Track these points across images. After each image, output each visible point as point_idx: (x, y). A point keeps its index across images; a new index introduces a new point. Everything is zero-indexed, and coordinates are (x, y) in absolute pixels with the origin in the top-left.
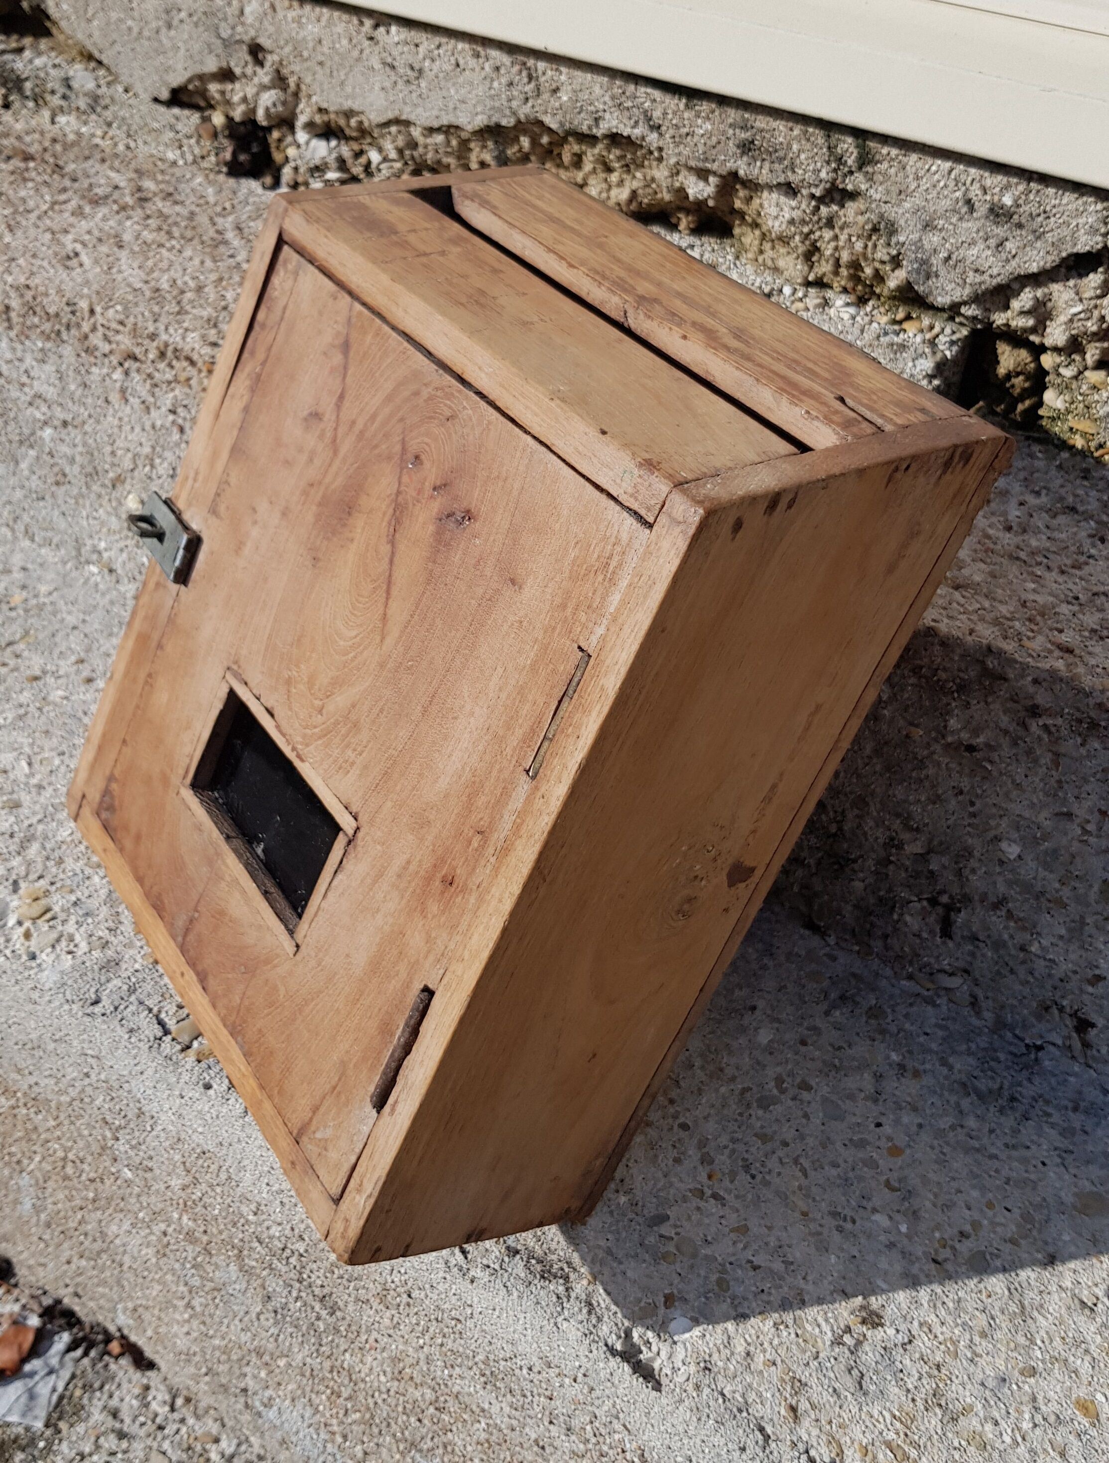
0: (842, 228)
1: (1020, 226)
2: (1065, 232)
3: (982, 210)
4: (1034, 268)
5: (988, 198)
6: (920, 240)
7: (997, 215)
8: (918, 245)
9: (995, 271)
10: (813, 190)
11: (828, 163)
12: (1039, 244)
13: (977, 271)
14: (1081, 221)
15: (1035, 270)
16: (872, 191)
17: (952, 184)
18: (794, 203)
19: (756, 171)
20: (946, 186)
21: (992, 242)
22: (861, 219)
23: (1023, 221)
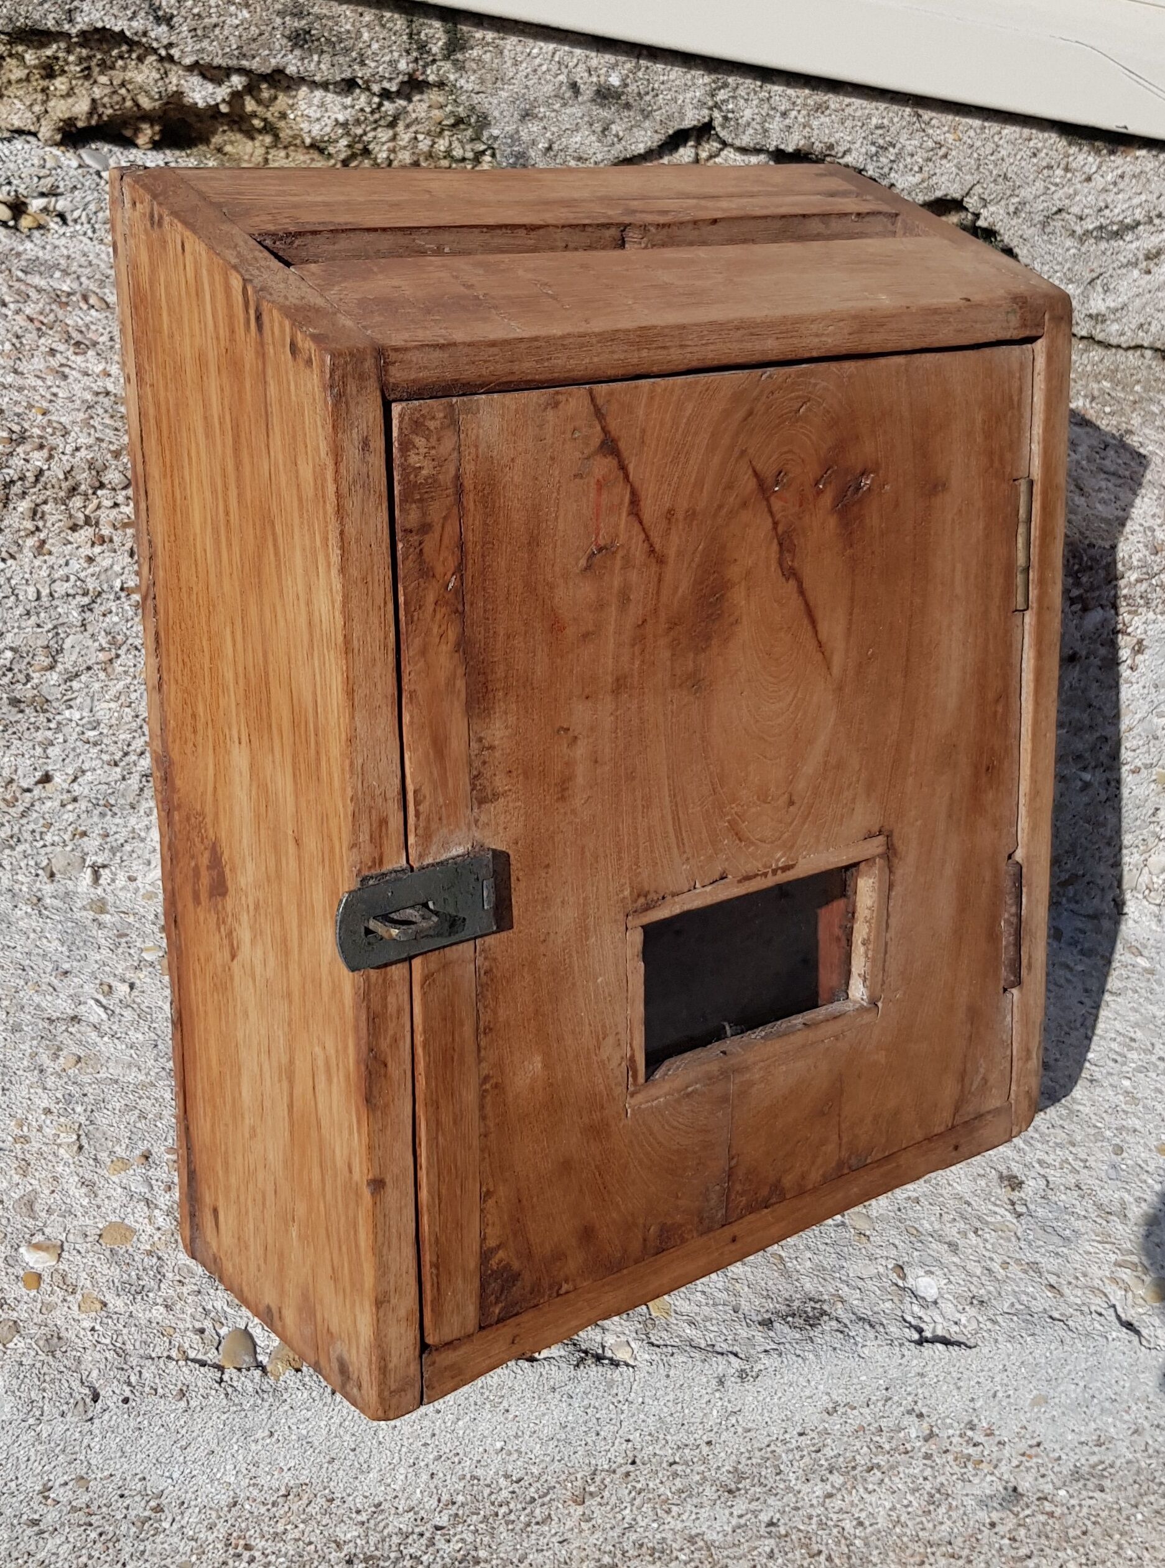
0: (408, 126)
1: (628, 106)
2: (674, 108)
3: (587, 93)
4: (641, 148)
5: (595, 79)
6: (517, 132)
7: (605, 97)
8: (514, 138)
9: (600, 157)
10: (386, 85)
11: (408, 52)
12: (647, 124)
13: (579, 159)
14: (689, 95)
15: (642, 151)
16: (462, 82)
17: (554, 67)
18: (348, 101)
19: (313, 66)
20: (549, 70)
21: (598, 127)
22: (437, 114)
23: (631, 101)
